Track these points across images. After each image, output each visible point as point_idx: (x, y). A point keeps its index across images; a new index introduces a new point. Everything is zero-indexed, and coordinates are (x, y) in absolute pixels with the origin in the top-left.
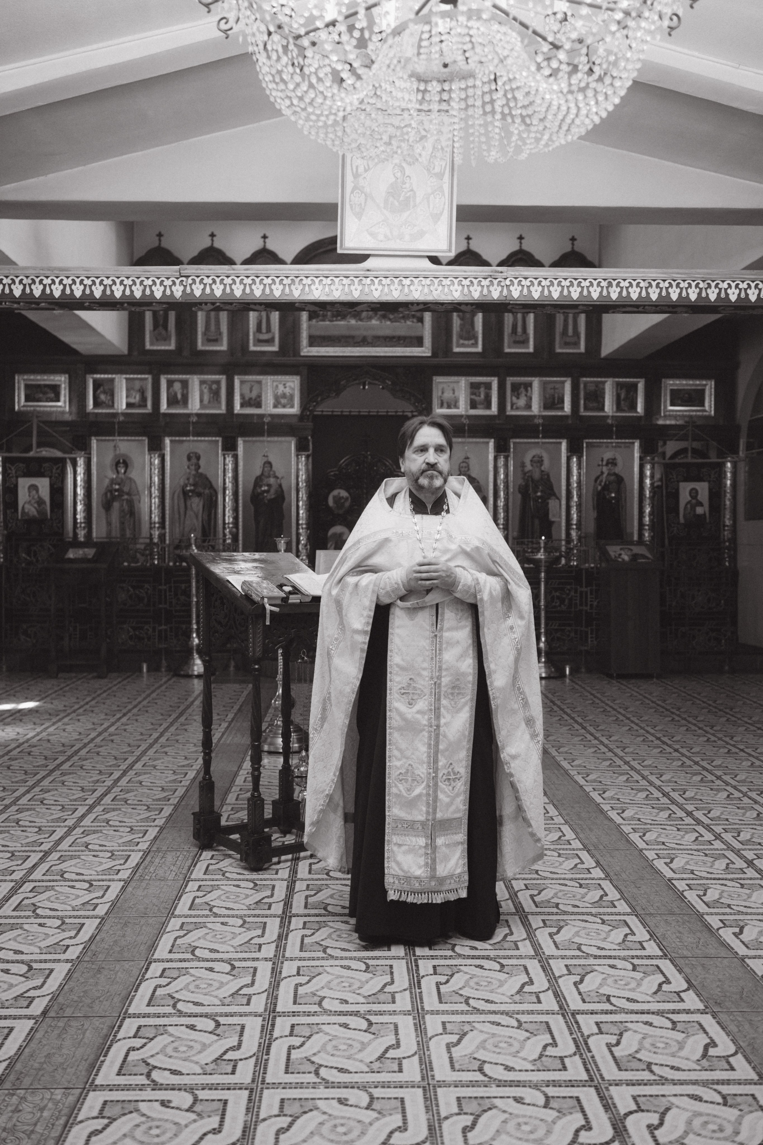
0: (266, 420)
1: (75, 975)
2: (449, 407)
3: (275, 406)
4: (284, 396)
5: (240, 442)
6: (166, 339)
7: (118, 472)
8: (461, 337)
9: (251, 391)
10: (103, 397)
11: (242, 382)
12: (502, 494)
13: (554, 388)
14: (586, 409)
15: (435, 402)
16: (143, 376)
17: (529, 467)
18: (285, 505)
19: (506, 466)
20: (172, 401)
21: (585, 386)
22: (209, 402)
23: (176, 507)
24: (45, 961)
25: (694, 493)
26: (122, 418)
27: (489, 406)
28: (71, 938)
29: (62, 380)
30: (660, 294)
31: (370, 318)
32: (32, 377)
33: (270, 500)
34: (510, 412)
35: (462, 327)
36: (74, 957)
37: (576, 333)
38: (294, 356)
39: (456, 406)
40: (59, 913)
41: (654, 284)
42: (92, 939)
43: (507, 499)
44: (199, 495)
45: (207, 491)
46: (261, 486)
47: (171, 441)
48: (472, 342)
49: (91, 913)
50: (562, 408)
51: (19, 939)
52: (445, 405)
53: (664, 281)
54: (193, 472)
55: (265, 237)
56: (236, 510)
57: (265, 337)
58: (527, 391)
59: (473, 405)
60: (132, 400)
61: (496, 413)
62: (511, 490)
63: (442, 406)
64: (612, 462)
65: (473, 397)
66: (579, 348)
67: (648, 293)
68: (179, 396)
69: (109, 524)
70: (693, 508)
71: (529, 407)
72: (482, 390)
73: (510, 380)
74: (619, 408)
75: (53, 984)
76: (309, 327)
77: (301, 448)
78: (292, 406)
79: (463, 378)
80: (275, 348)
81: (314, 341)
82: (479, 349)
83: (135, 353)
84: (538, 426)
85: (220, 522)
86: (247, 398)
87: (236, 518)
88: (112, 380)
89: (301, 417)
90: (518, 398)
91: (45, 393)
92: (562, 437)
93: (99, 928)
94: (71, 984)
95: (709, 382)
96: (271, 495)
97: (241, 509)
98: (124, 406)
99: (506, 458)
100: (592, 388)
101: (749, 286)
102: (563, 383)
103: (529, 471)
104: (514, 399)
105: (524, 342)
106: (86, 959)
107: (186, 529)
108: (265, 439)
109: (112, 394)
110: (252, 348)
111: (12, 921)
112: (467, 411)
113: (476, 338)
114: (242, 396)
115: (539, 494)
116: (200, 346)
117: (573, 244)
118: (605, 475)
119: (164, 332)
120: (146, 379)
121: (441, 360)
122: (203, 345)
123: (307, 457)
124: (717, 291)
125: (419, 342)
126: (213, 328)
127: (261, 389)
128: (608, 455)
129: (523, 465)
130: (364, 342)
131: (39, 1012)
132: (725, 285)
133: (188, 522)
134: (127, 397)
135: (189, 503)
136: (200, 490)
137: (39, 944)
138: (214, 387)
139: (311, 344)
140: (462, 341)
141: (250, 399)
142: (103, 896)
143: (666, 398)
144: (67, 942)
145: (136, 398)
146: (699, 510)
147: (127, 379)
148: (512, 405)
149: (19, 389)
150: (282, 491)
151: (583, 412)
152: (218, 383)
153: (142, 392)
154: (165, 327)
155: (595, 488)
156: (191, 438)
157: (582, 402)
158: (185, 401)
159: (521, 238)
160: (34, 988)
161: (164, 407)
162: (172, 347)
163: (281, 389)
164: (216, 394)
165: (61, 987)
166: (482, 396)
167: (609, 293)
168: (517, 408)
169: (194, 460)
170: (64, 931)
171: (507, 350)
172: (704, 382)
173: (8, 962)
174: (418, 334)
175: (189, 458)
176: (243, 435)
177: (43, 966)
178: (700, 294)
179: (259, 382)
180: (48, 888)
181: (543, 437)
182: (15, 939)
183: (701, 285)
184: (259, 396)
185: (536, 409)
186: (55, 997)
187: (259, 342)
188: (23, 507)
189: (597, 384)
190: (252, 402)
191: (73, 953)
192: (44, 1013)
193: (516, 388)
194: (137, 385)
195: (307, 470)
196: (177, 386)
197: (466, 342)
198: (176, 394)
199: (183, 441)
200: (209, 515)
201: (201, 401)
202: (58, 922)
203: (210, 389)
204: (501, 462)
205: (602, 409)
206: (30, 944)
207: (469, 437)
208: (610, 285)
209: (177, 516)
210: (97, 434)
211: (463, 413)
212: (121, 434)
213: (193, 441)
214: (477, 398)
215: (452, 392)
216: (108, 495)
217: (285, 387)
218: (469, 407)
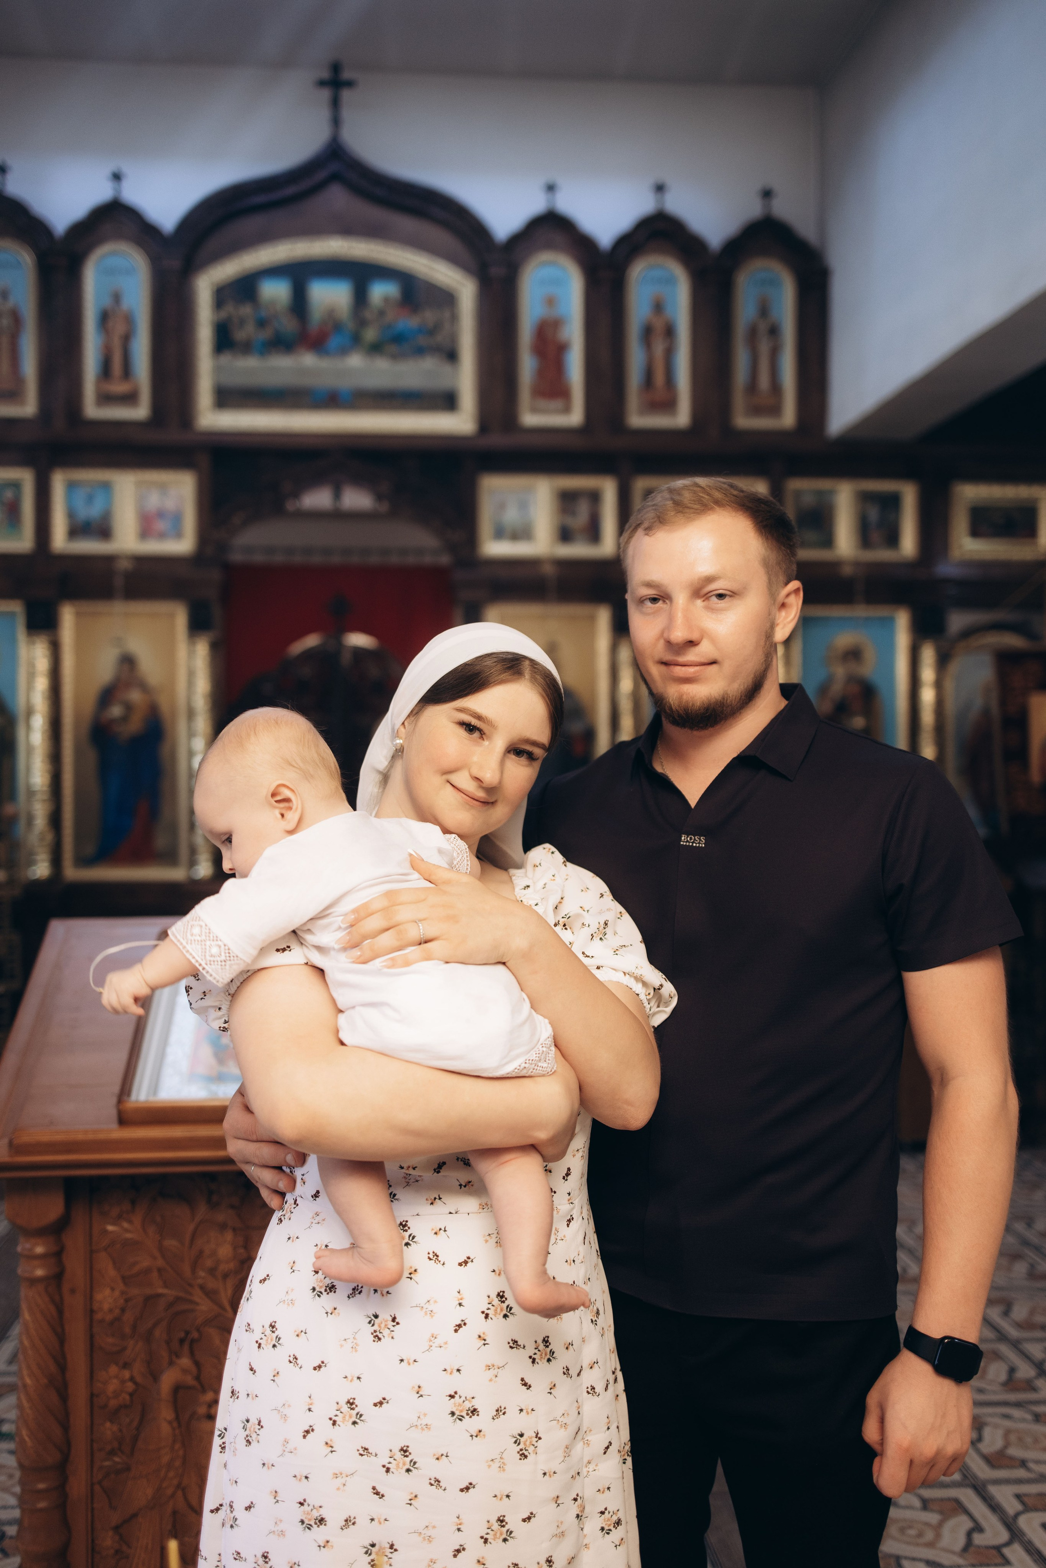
0: (124, 565)
2: (514, 539)
3: (142, 537)
4: (160, 514)
5: (68, 616)
8: (536, 393)
9: (88, 505)
11: (71, 486)
15: (486, 528)
18: (165, 749)
21: (795, 499)
27: (597, 538)
33: (130, 740)
35: (539, 371)
37: (776, 388)
38: (182, 430)
39: (529, 538)
46: (111, 709)
48: (561, 403)
52: (506, 535)
55: (117, 177)
56: (55, 758)
57: (119, 388)
59: (565, 535)
64: (854, 654)
65: (566, 518)
66: (782, 419)
72: (584, 507)
73: (640, 484)
74: (866, 544)
76: (217, 370)
77: (199, 623)
78: (179, 538)
79: (544, 480)
80: (141, 412)
81: (225, 397)
82: (575, 417)
86: (80, 519)
87: (57, 780)
89: (198, 559)
96: (132, 728)
97: (67, 757)
100: (808, 500)
105: (668, 405)
108: (116, 606)
112: (551, 548)
113: (569, 396)
114: (71, 515)
117: (767, 204)
121: (497, 440)
125: (448, 401)
126: (4, 367)
127: (110, 500)
128: (844, 639)
130: (332, 400)
138: (9, 494)
139: (219, 405)
140: (539, 403)
141: (88, 520)
143: (960, 524)
150: (157, 718)
152: (16, 485)
159: (660, 188)
163: (154, 501)
164: (11, 513)
166: (584, 517)
174: (446, 384)
176: (72, 597)
179: (107, 486)
184: (106, 515)
187: (105, 399)
189: (820, 493)
190: (92, 528)
195: (214, 673)
197: (549, 405)
204: (625, 654)
205: (831, 545)
207: (557, 602)
211: (545, 553)
214: (572, 522)
215: (519, 510)
217: (164, 497)
218: (556, 540)
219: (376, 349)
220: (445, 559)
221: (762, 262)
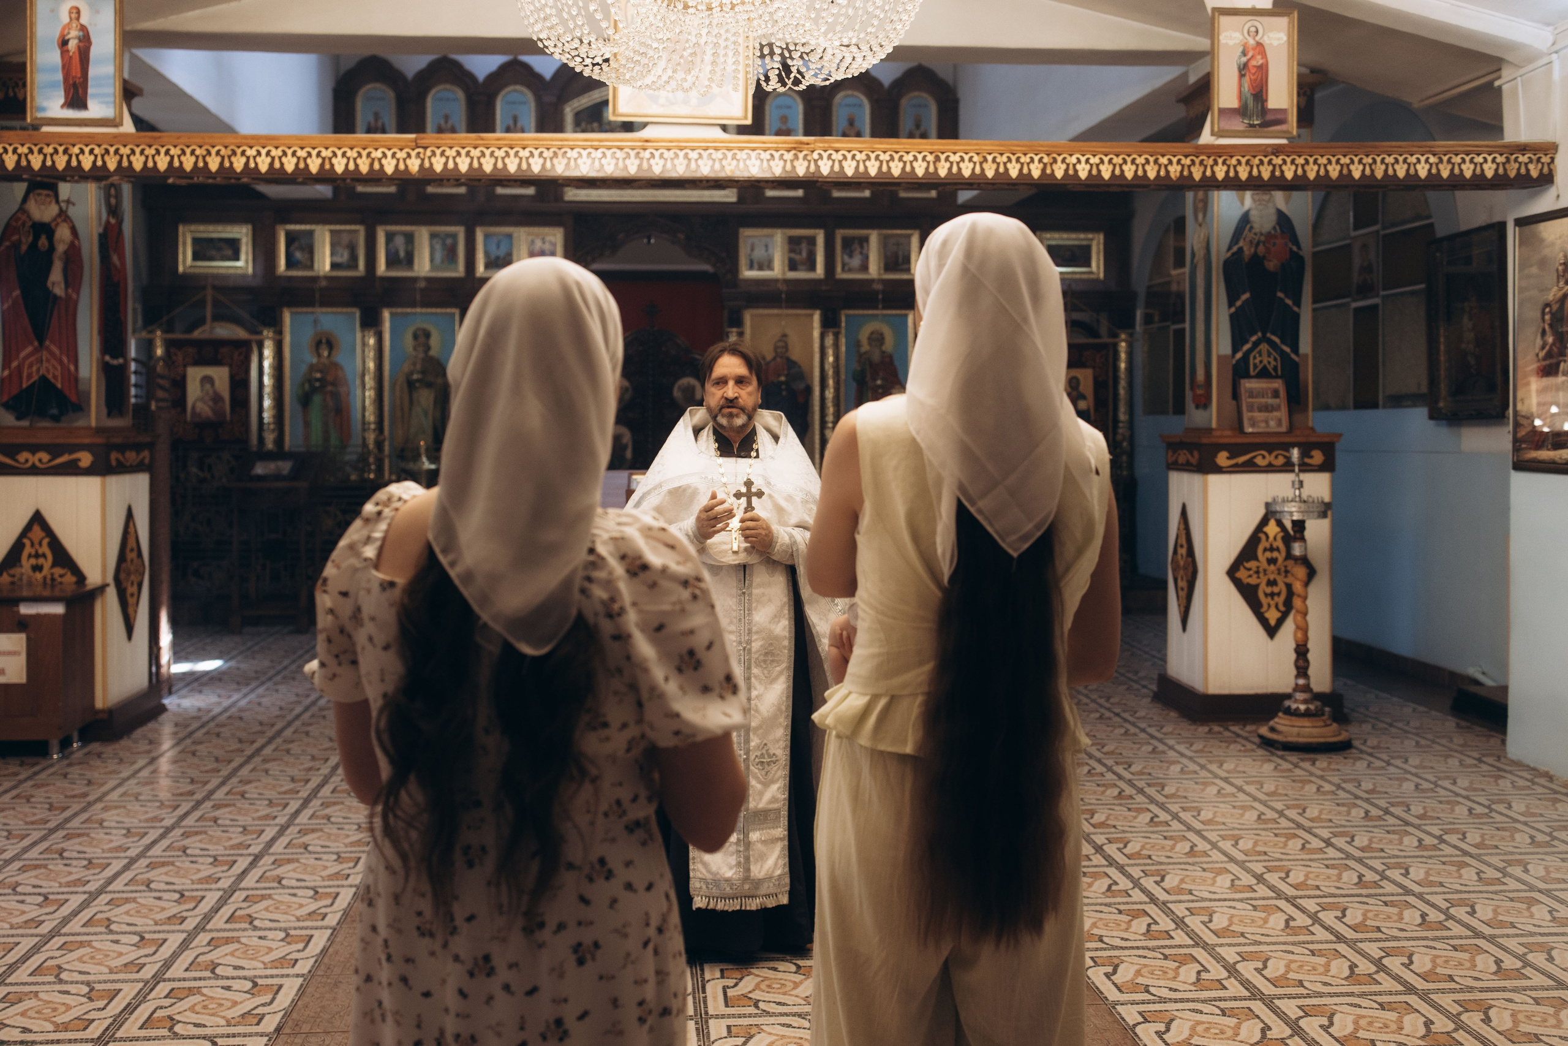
1: (309, 990)
2: (761, 268)
7: (319, 355)
9: (498, 247)
10: (298, 255)
11: (487, 236)
12: (831, 382)
13: (898, 244)
15: (743, 261)
17: (865, 347)
19: (836, 346)
20: (393, 261)
22: (442, 262)
23: (398, 402)
24: (272, 976)
25: (1074, 383)
26: (324, 283)
27: (812, 267)
28: (299, 951)
29: (242, 233)
30: (997, 170)
32: (202, 228)
34: (840, 274)
36: (305, 971)
38: (556, 202)
39: (770, 267)
40: (282, 925)
41: (990, 158)
42: (324, 951)
43: (836, 389)
44: (428, 385)
45: (438, 382)
47: (392, 314)
49: (320, 923)
50: (907, 271)
51: (237, 953)
52: (756, 266)
53: (1002, 154)
54: (421, 355)
58: (862, 247)
59: (793, 266)
60: (338, 260)
62: (843, 377)
63: (751, 267)
65: (793, 255)
67: (982, 170)
68: (402, 254)
69: (307, 427)
71: (865, 267)
72: (804, 247)
73: (840, 233)
75: (284, 999)
79: (779, 231)
80: (530, 190)
82: (800, 192)
83: (342, 196)
84: (877, 292)
86: (493, 257)
88: (311, 233)
90: (851, 256)
91: (219, 249)
92: (907, 308)
93: (331, 939)
94: (306, 999)
95: (1096, 236)
98: (328, 267)
99: (836, 336)
101: (1102, 161)
102: (909, 236)
103: (866, 353)
104: (846, 258)
106: (320, 973)
107: (413, 435)
109: (310, 250)
110: (499, 190)
111: (226, 934)
112: (784, 273)
114: (487, 254)
115: (879, 382)
120: (356, 231)
121: (750, 207)
124: (1064, 166)
127: (511, 244)
129: (858, 344)
131: (271, 1029)
132: (1073, 160)
133: (414, 422)
134: (332, 254)
135: (415, 396)
136: (430, 379)
137: (261, 959)
138: (449, 241)
141: (498, 258)
142: (332, 905)
144: (294, 956)
145: (344, 257)
146: (1082, 405)
147: (332, 232)
148: (844, 265)
149: (184, 244)
152: (454, 236)
153: (352, 249)
156: (418, 310)
158: (409, 261)
160: (263, 1005)
161: (381, 268)
162: (392, 188)
163: (538, 244)
164: (451, 254)
165: (294, 1003)
166: (804, 254)
167: (936, 169)
168: (850, 270)
169: (422, 339)
170: (289, 943)
171: (835, 194)
172: (1090, 236)
173: (228, 978)
175: (415, 337)
177: (270, 981)
178: (1044, 170)
179: (510, 236)
180: (263, 897)
181: (884, 308)
182: (232, 954)
183: (1046, 160)
184: (510, 254)
185: (874, 270)
186: (288, 1014)
188: (194, 407)
190: (501, 262)
191: (303, 967)
192: (278, 1030)
193: (848, 243)
194: (345, 239)
196: (399, 241)
198: (397, 252)
199: (407, 314)
200: (443, 413)
201: (432, 260)
202: (282, 935)
203: (444, 244)
204: (829, 340)
206: (252, 959)
207: (787, 307)
208: (937, 159)
209: (399, 413)
210: (291, 304)
211: (780, 276)
212: (323, 304)
213: (422, 314)
214: (797, 257)
215: (764, 249)
216: (307, 386)
217: (544, 243)
218: (787, 268)
221: (916, 93)
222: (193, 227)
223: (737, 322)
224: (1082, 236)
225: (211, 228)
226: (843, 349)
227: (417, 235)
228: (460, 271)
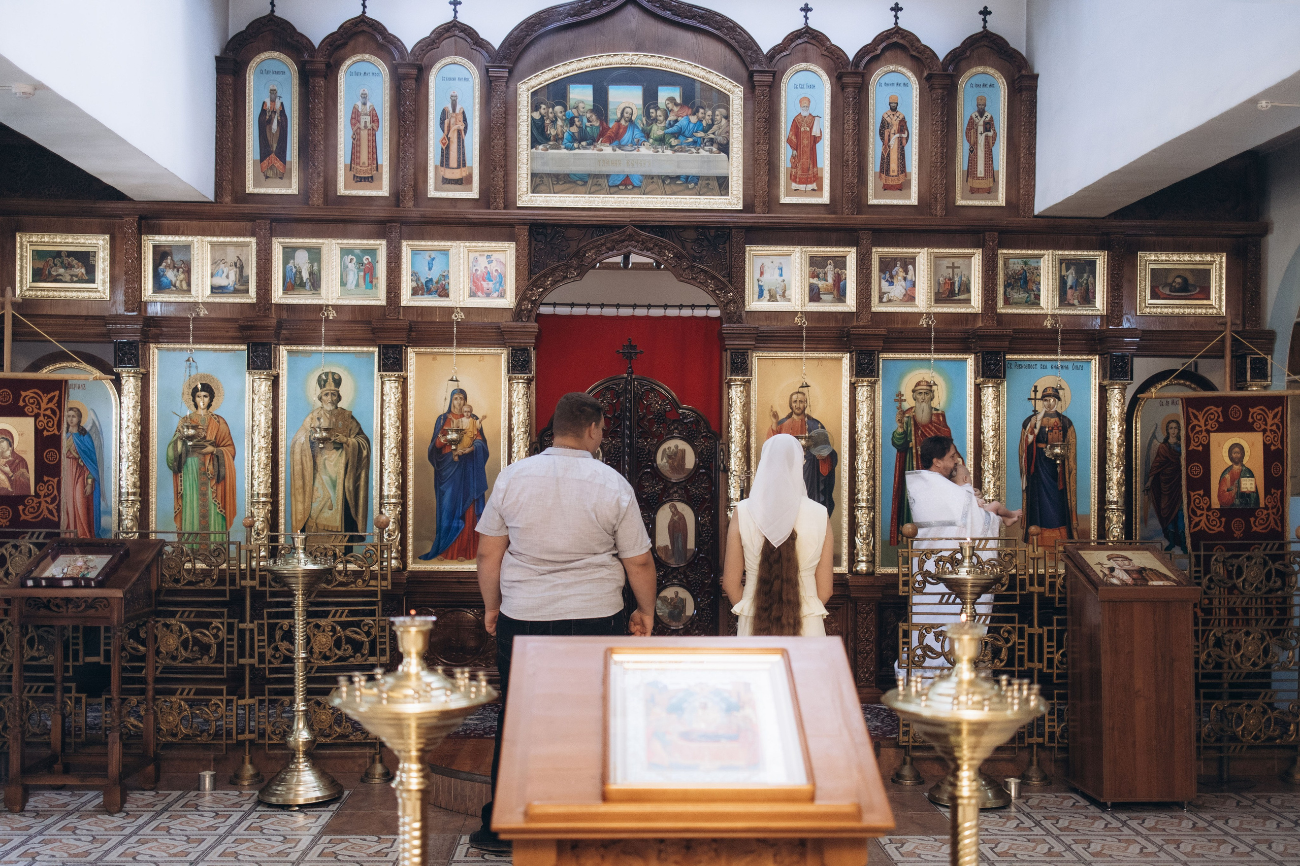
0: (458, 317)
2: (773, 298)
3: (473, 295)
4: (488, 277)
5: (411, 355)
6: (283, 176)
7: (196, 406)
8: (793, 178)
9: (430, 268)
10: (170, 275)
11: (415, 252)
12: (864, 448)
13: (953, 267)
14: (1007, 302)
15: (750, 287)
16: (241, 239)
17: (909, 402)
18: (488, 465)
19: (872, 399)
20: (292, 284)
21: (1006, 264)
22: (357, 285)
23: (298, 468)
25: (1236, 452)
26: (203, 312)
27: (841, 296)
29: (98, 244)
31: (637, 144)
32: (46, 239)
33: (463, 457)
34: (877, 307)
35: (795, 161)
38: (505, 208)
39: (785, 296)
43: (873, 457)
44: (339, 446)
45: (352, 440)
46: (445, 433)
47: (289, 352)
48: (814, 186)
50: (968, 301)
52: (766, 294)
54: (329, 407)
56: (403, 473)
57: (457, 174)
58: (906, 272)
59: (815, 295)
60: (221, 281)
61: (854, 309)
62: (880, 441)
63: (760, 296)
65: (815, 281)
66: (997, 199)
68: (305, 275)
69: (179, 496)
70: (1236, 480)
71: (910, 298)
72: (830, 270)
73: (878, 252)
74: (1063, 301)
76: (533, 158)
77: (517, 366)
78: (502, 296)
79: (798, 249)
80: (474, 193)
81: (539, 182)
82: (825, 199)
83: (228, 199)
84: (927, 330)
85: (375, 493)
86: (423, 280)
87: (403, 487)
88: (187, 248)
89: (518, 313)
90: (891, 283)
91: (69, 267)
92: (966, 350)
95: (1217, 258)
96: (464, 448)
97: (411, 471)
98: (208, 292)
99: (872, 385)
100: (1017, 266)
102: (969, 257)
103: (910, 409)
104: (885, 284)
105: (902, 187)
107: (316, 506)
108: (454, 350)
109: (186, 269)
110: (432, 193)
113: (818, 179)
114: (416, 276)
116: (342, 191)
117: (985, 21)
118: (1040, 416)
119: (278, 164)
120: (247, 245)
121: (759, 217)
122: (346, 187)
123: (529, 382)
125: (722, 184)
126: (364, 157)
127: (448, 264)
128: (1046, 381)
129: (899, 398)
130: (626, 184)
133: (319, 493)
134: (213, 275)
135: (320, 461)
136: (341, 438)
138: (366, 259)
139: (535, 189)
140: (794, 186)
141: (429, 281)
143: (1144, 284)
145: (229, 278)
146: (1247, 485)
147: (213, 245)
148: (882, 294)
149: (23, 259)
150: (484, 440)
151: (1002, 309)
152: (372, 252)
153: (240, 267)
154: (282, 153)
155: (1023, 438)
156: (322, 348)
157: (1001, 290)
158: (315, 282)
159: (896, 8)
161: (278, 296)
162: (293, 189)
163: (482, 265)
164: (369, 272)
166: (830, 280)
168: (890, 301)
169: (331, 386)
171: (872, 201)
172: (1208, 258)
174: (720, 172)
175: (322, 383)
176: (416, 343)
179: (445, 252)
181: (937, 351)
184: (445, 277)
185: (923, 302)
187: (445, 182)
189: (1026, 260)
190: (433, 287)
193: (887, 266)
194: (231, 255)
195: (528, 404)
196: (302, 260)
197: (802, 187)
198: (298, 272)
199: (312, 352)
200: (357, 479)
201: (343, 283)
203: (360, 263)
204: (863, 393)
205: (1036, 302)
207: (809, 350)
209: (299, 483)
210: (157, 340)
211: (798, 309)
212: (198, 340)
213: (326, 352)
214: (821, 284)
215: (777, 272)
216: (180, 444)
217: (490, 262)
218: (807, 299)
219: (661, 141)
220: (715, 313)
221: (980, 69)
222: (34, 239)
223: (742, 367)
224: (1197, 258)
225: (58, 238)
226: (879, 403)
227: (324, 251)
228: (379, 298)
